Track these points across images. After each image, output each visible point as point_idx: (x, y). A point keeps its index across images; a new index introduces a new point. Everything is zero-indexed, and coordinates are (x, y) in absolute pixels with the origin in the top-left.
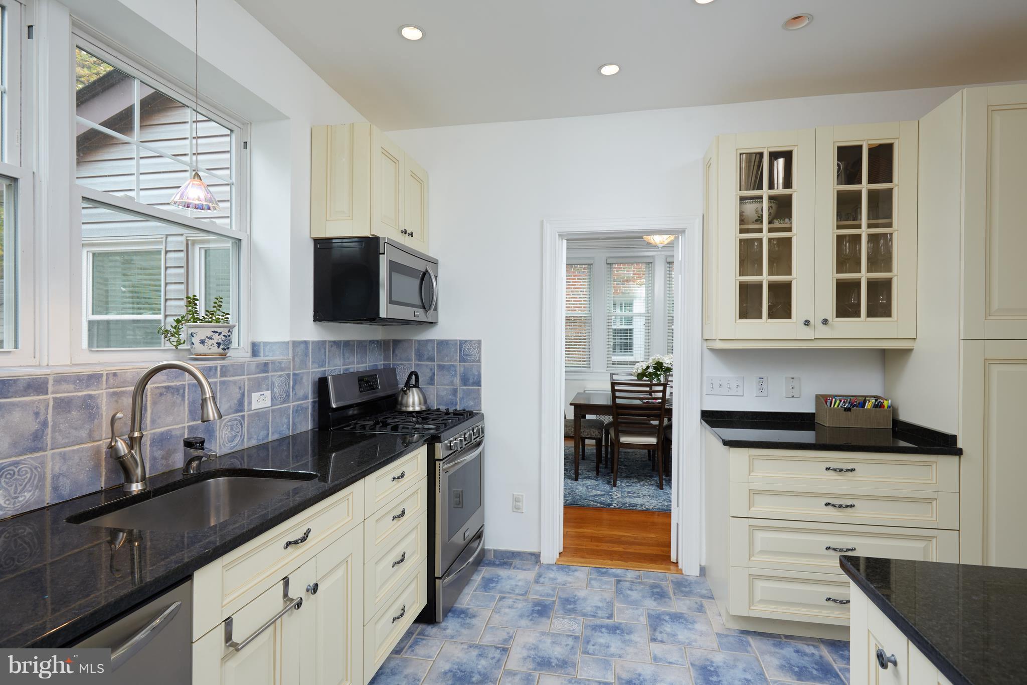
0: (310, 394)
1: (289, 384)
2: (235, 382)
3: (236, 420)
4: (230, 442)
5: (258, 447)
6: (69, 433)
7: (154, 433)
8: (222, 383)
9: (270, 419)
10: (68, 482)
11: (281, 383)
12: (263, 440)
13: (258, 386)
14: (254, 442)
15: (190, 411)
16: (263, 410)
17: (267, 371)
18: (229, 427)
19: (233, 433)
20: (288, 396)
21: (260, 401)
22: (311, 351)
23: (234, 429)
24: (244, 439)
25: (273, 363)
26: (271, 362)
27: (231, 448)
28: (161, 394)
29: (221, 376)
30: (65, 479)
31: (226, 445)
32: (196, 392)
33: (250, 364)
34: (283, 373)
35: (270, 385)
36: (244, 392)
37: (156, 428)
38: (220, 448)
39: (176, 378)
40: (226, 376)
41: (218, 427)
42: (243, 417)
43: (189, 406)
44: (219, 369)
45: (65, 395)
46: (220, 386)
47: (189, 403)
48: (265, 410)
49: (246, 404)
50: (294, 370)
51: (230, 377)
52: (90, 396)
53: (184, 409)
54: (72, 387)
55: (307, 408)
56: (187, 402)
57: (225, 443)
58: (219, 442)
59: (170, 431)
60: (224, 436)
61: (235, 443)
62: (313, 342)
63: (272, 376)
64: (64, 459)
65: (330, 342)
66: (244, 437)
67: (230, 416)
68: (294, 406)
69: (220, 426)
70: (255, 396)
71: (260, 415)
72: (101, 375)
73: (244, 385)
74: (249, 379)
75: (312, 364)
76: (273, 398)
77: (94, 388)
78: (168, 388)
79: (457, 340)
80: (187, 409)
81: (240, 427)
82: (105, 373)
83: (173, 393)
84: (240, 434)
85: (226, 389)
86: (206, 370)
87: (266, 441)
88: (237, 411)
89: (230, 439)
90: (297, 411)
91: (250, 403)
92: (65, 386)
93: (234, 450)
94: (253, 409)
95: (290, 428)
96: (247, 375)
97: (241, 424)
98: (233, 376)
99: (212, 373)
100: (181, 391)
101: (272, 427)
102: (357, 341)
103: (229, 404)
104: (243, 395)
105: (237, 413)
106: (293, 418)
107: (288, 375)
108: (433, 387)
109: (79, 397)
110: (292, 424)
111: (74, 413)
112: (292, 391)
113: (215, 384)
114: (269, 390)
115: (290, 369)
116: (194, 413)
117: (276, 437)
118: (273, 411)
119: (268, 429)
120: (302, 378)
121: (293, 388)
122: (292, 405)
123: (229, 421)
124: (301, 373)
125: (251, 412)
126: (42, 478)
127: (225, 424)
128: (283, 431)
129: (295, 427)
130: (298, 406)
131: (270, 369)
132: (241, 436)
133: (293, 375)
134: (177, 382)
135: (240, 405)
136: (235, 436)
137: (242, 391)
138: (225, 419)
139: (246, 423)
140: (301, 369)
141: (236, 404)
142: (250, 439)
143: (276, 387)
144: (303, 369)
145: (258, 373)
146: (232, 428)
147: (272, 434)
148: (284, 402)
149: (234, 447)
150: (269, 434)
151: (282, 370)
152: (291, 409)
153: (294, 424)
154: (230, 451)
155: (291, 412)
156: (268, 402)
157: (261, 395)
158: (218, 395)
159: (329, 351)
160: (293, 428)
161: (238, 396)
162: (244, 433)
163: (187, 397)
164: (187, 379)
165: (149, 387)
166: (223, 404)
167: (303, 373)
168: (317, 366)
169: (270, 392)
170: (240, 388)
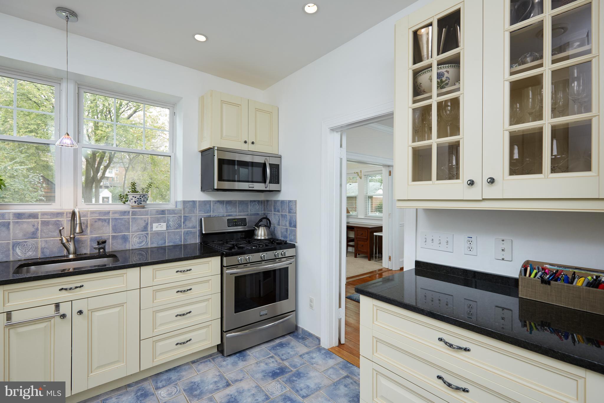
0: (198, 226)
1: (181, 221)
2: (142, 218)
3: (142, 235)
4: (138, 244)
5: (158, 248)
6: (48, 233)
7: (92, 237)
8: (133, 218)
9: (167, 236)
10: (48, 251)
11: (174, 220)
12: (161, 245)
13: (158, 221)
14: (155, 245)
15: (113, 229)
17: (165, 214)
18: (138, 237)
19: (141, 240)
20: (181, 226)
21: (159, 227)
22: (198, 206)
24: (148, 243)
25: (168, 210)
27: (139, 247)
28: (95, 222)
29: (132, 215)
30: (47, 250)
31: (136, 245)
32: (116, 221)
33: (152, 211)
34: (175, 215)
35: (166, 220)
37: (93, 235)
38: (132, 245)
39: (104, 215)
40: (135, 216)
41: (130, 237)
42: (147, 234)
44: (131, 212)
45: (47, 219)
46: (131, 220)
47: (112, 226)
48: (162, 231)
49: (149, 228)
50: (184, 214)
51: (138, 216)
52: (58, 221)
53: (109, 228)
54: (49, 217)
55: (195, 233)
56: (111, 225)
57: (135, 244)
58: (132, 243)
59: (101, 236)
60: (134, 241)
61: (142, 244)
62: (199, 201)
63: (167, 216)
64: (46, 242)
65: (213, 201)
67: (138, 233)
68: (185, 231)
69: (132, 238)
70: (155, 225)
71: (158, 233)
72: (64, 213)
73: (148, 220)
74: (151, 217)
75: (198, 212)
76: (167, 227)
77: (60, 218)
78: (99, 219)
79: (287, 200)
80: (111, 228)
81: (145, 238)
82: (65, 212)
83: (102, 221)
84: (145, 241)
85: (136, 221)
87: (163, 246)
88: (143, 231)
89: (138, 243)
90: (187, 233)
91: (152, 228)
92: (46, 216)
93: (141, 247)
94: (153, 230)
95: (182, 241)
96: (150, 215)
97: (146, 237)
98: (140, 216)
99: (126, 214)
100: (107, 221)
101: (168, 240)
102: (238, 200)
103: (138, 228)
104: (147, 224)
105: (143, 232)
106: (184, 236)
107: (181, 217)
108: (279, 226)
109: (53, 221)
110: (183, 239)
111: (51, 226)
112: (183, 224)
113: (129, 219)
114: (165, 222)
115: (181, 214)
116: (115, 230)
117: (171, 244)
118: (168, 232)
119: (165, 240)
120: (190, 218)
121: (184, 223)
122: (183, 230)
123: (138, 235)
124: (190, 216)
125: (153, 232)
126: (37, 248)
127: (135, 236)
128: (176, 242)
129: (185, 241)
130: (188, 231)
131: (166, 213)
132: (146, 242)
133: (184, 216)
134: (105, 217)
135: (145, 228)
136: (142, 242)
137: (147, 222)
138: (135, 234)
139: (149, 236)
140: (190, 214)
141: (143, 228)
142: (152, 243)
143: (171, 221)
144: (191, 214)
145: (158, 215)
146: (140, 238)
147: (168, 242)
148: (177, 228)
149: (141, 246)
150: (166, 242)
151: (175, 214)
152: (183, 232)
153: (185, 239)
154: (138, 248)
155: (183, 234)
156: (164, 228)
157: (159, 225)
158: (131, 223)
159: (213, 206)
160: (184, 241)
161: (144, 224)
162: (148, 240)
163: (111, 223)
164: (111, 216)
165: (89, 218)
166: (133, 227)
167: (192, 216)
168: (203, 213)
169: (166, 223)
170: (145, 221)
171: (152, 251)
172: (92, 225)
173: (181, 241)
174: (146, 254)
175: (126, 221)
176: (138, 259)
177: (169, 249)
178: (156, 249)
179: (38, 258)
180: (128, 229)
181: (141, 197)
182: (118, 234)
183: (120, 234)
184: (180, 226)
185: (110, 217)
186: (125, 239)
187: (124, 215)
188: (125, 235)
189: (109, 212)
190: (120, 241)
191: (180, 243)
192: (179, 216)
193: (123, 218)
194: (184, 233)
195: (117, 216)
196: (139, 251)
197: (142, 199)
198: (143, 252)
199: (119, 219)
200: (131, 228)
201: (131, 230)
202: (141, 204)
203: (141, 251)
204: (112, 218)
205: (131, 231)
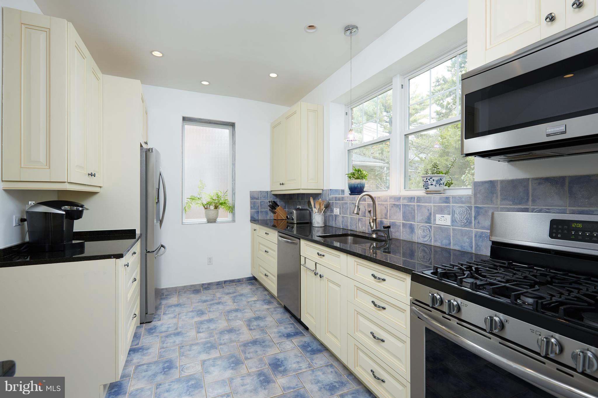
1: (470, 214)
2: (425, 207)
3: (426, 227)
4: (423, 238)
5: (443, 249)
8: (418, 206)
9: (452, 234)
11: (461, 212)
12: (446, 245)
13: (441, 211)
14: (438, 244)
15: (403, 216)
16: (445, 226)
17: (449, 202)
18: (422, 230)
19: (425, 234)
20: (470, 223)
21: (443, 220)
22: (499, 189)
23: (425, 232)
24: (431, 239)
25: (454, 197)
26: (452, 197)
27: (423, 241)
28: (392, 207)
29: (417, 202)
31: (421, 238)
32: (405, 208)
33: (435, 197)
34: (463, 205)
35: (451, 212)
36: (431, 212)
37: (391, 220)
38: (418, 239)
40: (420, 203)
41: (416, 228)
42: (431, 227)
43: (403, 214)
44: (416, 198)
45: (369, 202)
46: (416, 207)
47: (402, 213)
48: (446, 227)
49: (432, 220)
50: (475, 203)
51: (422, 203)
58: (417, 235)
59: (395, 222)
60: (419, 233)
61: (426, 239)
62: (502, 182)
63: (452, 206)
65: (533, 179)
66: (432, 238)
67: (423, 224)
68: (477, 232)
69: (417, 228)
70: (438, 216)
71: (442, 229)
73: (431, 209)
74: (434, 206)
75: (501, 201)
76: (453, 221)
78: (394, 204)
80: (401, 215)
81: (429, 232)
82: (377, 197)
83: (396, 207)
84: (429, 235)
85: (420, 209)
86: (410, 199)
87: (448, 247)
89: (423, 236)
90: (480, 237)
91: (435, 220)
93: (425, 243)
96: (433, 203)
97: (429, 230)
98: (424, 203)
99: (412, 200)
100: (399, 207)
101: (453, 240)
103: (422, 218)
104: (431, 214)
105: (427, 223)
106: (476, 240)
107: (470, 208)
110: (475, 245)
112: (475, 220)
113: (414, 205)
114: (449, 214)
115: (470, 203)
116: (405, 217)
117: (457, 248)
118: (453, 229)
119: (450, 241)
120: (486, 212)
121: (475, 218)
122: (474, 230)
123: (422, 226)
124: (485, 207)
125: (436, 225)
126: (366, 225)
127: (420, 227)
128: (464, 246)
129: (478, 249)
130: (482, 233)
131: (451, 201)
132: (430, 237)
133: (476, 207)
134: (398, 202)
135: (428, 220)
136: (426, 236)
137: (430, 212)
138: (420, 225)
139: (433, 231)
140: (485, 204)
141: (426, 219)
142: (436, 241)
143: (457, 214)
144: (487, 204)
145: (441, 203)
146: (424, 231)
147: (454, 245)
148: (465, 226)
149: (425, 241)
150: (450, 243)
151: (462, 202)
152: (474, 233)
153: (477, 246)
154: (423, 243)
155: (474, 236)
156: (449, 223)
157: (442, 217)
158: (416, 212)
159: (534, 189)
160: (476, 248)
161: (428, 214)
162: (432, 236)
163: (401, 210)
164: (402, 202)
165: (388, 203)
166: (419, 217)
167: (488, 207)
168: (511, 203)
169: (450, 216)
170: (428, 210)
171: (435, 251)
172: (390, 210)
173: (472, 248)
174: (430, 253)
175: (412, 208)
176: (422, 256)
177: (454, 255)
178: (439, 249)
179: (366, 233)
180: (414, 218)
181: (428, 180)
182: (407, 222)
183: (408, 222)
184: (468, 223)
185: (400, 203)
186: (412, 228)
187: (411, 202)
188: (412, 224)
189: (400, 198)
190: (408, 230)
191: (469, 250)
192: (468, 207)
193: (410, 205)
194: (476, 236)
195: (405, 202)
196: (423, 246)
197: (429, 182)
198: (426, 249)
199: (407, 205)
200: (416, 217)
201: (416, 219)
202: (428, 188)
203: (425, 247)
204: (402, 204)
205: (416, 222)
